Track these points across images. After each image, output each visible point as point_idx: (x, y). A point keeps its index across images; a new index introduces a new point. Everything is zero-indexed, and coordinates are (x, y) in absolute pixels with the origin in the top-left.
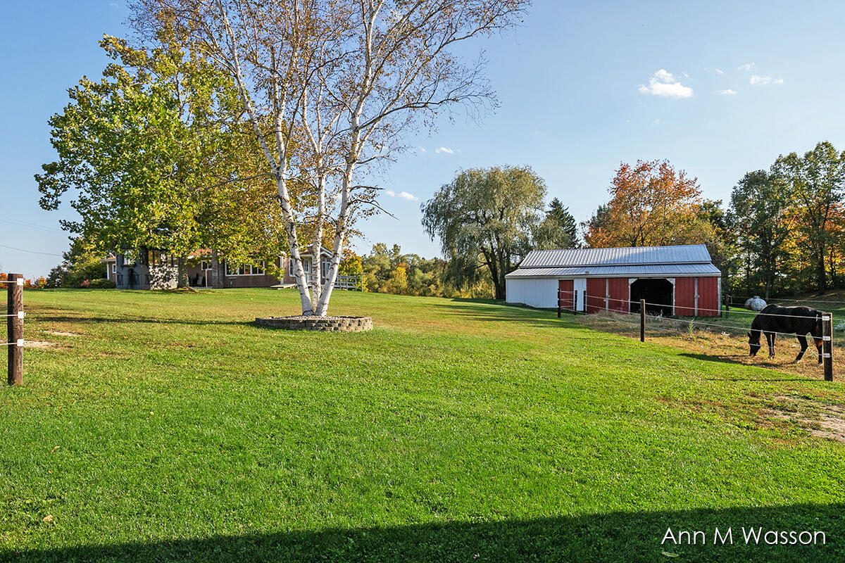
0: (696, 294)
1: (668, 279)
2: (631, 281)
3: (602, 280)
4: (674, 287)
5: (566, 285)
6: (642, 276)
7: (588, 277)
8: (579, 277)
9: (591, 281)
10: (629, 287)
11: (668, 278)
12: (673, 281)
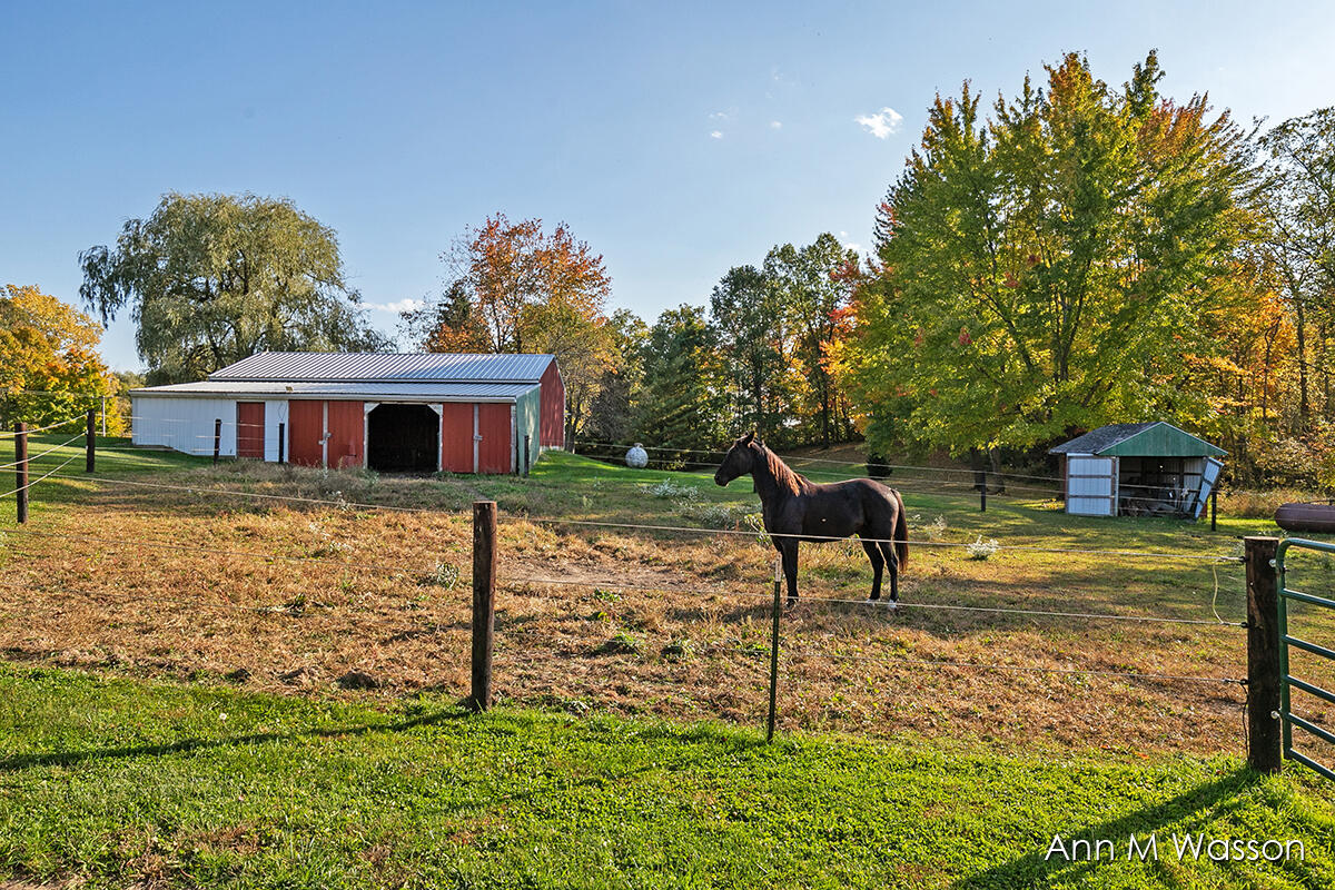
0: (476, 433)
1: (431, 406)
2: (369, 408)
3: (315, 404)
4: (441, 420)
5: (250, 410)
6: (388, 400)
7: (291, 396)
8: (276, 396)
9: (297, 405)
10: (365, 418)
11: (431, 403)
12: (439, 410)
